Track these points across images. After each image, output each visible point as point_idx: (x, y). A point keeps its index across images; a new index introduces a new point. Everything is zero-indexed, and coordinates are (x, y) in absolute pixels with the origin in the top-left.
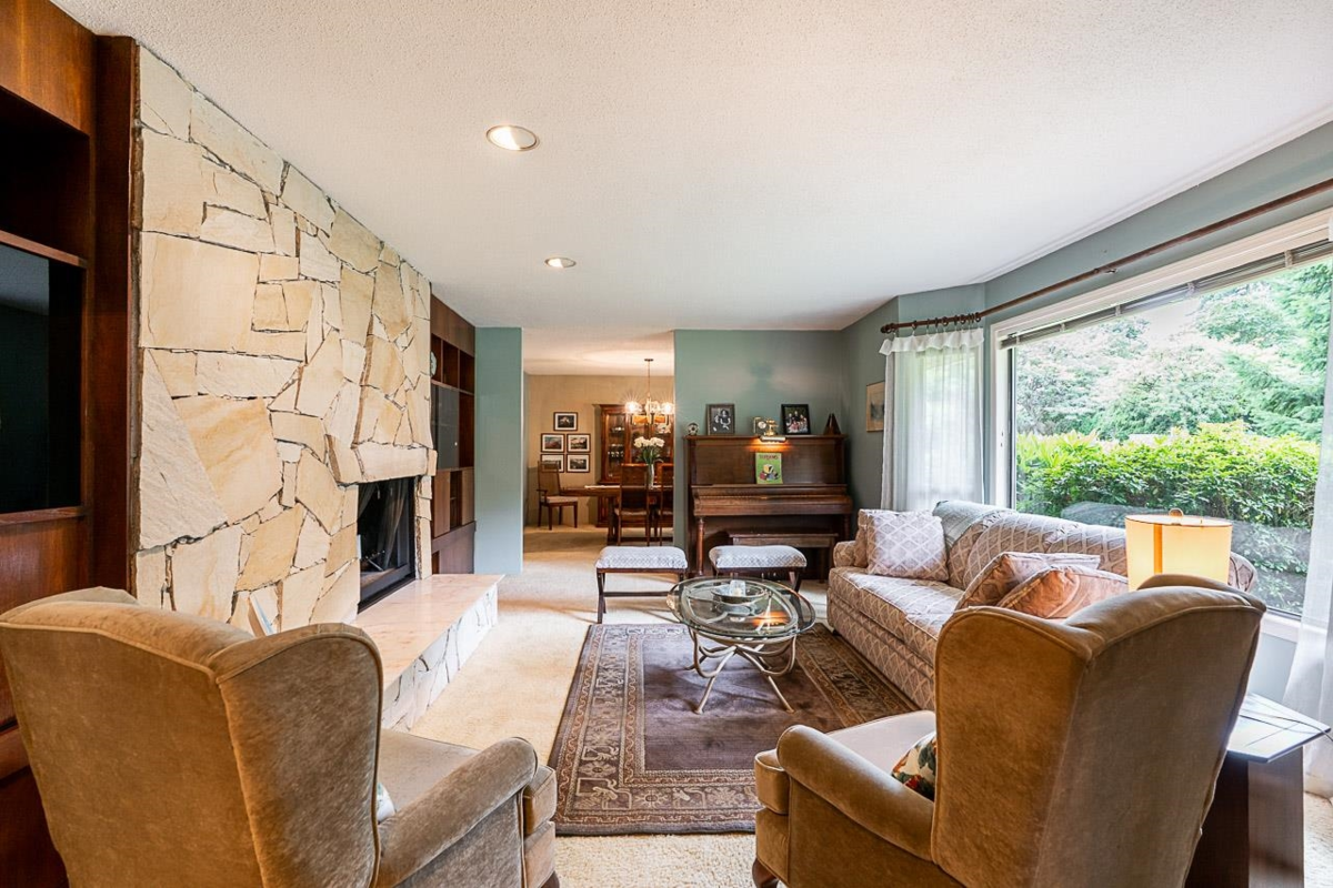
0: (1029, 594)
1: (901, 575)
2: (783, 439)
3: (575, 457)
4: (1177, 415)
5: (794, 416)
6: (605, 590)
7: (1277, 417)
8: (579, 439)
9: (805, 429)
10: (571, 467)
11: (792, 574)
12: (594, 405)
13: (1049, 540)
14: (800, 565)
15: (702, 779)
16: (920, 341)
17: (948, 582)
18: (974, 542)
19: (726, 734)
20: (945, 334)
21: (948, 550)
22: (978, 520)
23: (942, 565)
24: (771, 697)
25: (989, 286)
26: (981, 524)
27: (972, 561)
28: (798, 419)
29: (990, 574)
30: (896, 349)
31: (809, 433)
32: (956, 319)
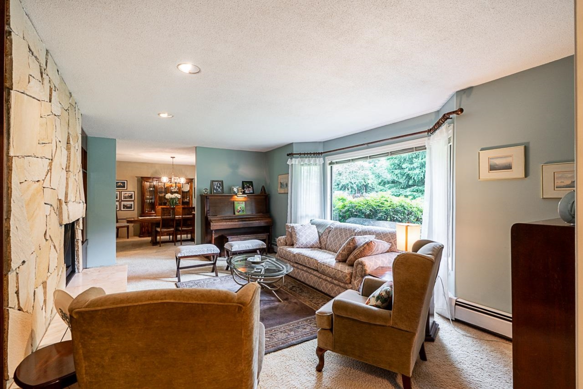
0: (363, 249)
1: (306, 247)
2: (246, 196)
3: (125, 203)
4: (348, 184)
5: (247, 186)
6: (180, 267)
7: (382, 188)
8: (128, 194)
9: (252, 192)
10: (124, 208)
11: (258, 251)
12: (136, 177)
13: (356, 231)
14: (264, 247)
15: (269, 332)
16: (302, 161)
17: (320, 248)
18: (329, 233)
19: (267, 315)
20: (311, 159)
21: (319, 237)
22: (329, 226)
23: (319, 242)
24: (273, 298)
25: (325, 143)
26: (330, 227)
27: (329, 240)
28: (249, 187)
29: (349, 244)
30: (293, 163)
31: (253, 193)
32: (314, 154)
